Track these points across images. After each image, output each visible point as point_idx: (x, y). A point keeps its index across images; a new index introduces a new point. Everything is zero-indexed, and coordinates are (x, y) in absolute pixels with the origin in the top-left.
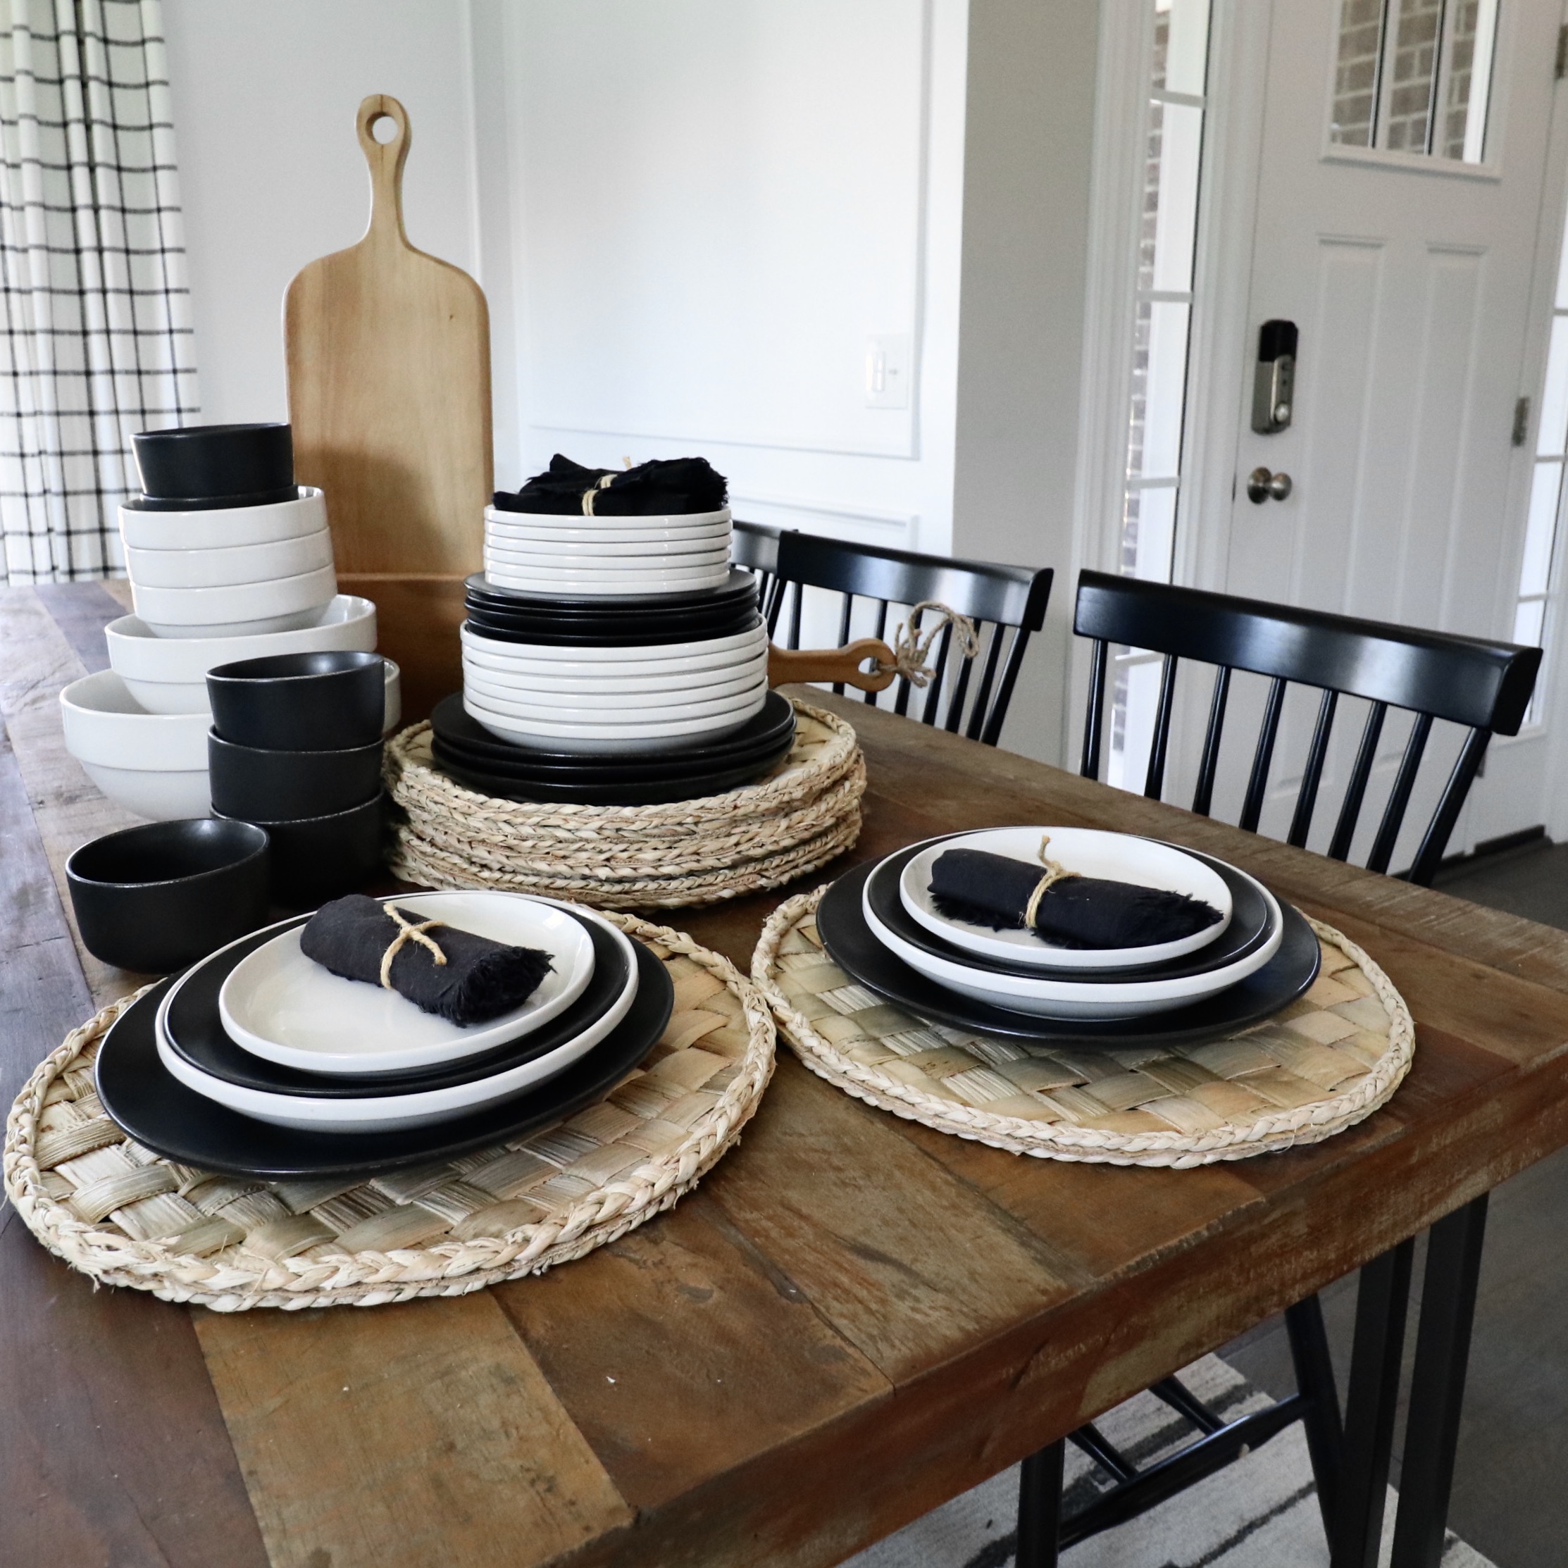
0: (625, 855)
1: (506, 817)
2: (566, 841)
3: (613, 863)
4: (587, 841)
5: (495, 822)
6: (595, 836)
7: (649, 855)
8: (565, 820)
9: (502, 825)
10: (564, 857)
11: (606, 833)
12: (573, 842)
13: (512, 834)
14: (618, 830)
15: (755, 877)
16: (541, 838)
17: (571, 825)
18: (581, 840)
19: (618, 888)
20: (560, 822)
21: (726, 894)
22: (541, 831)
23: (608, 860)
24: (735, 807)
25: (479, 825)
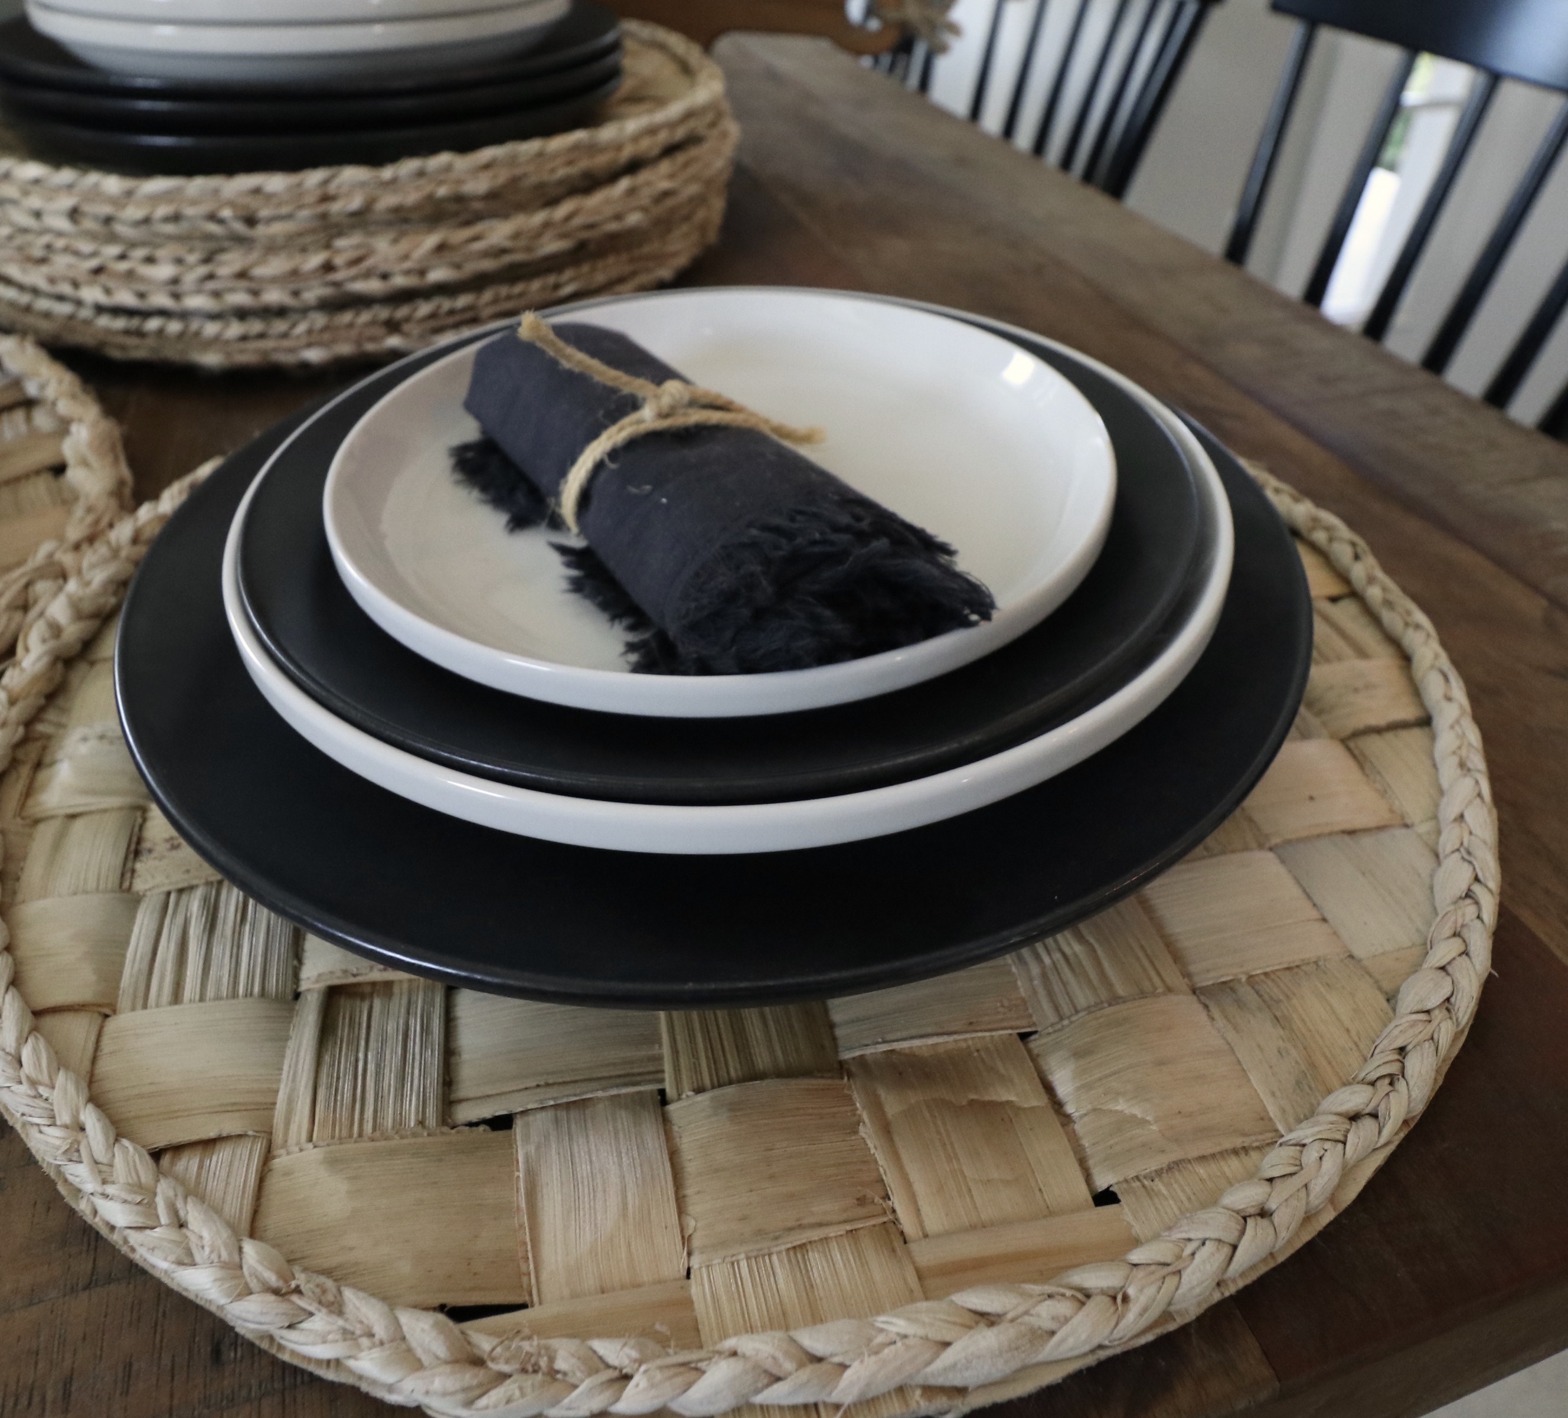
0: (123, 266)
2: (32, 231)
3: (105, 279)
7: (164, 271)
10: (37, 260)
11: (86, 222)
12: (41, 234)
15: (379, 331)
17: (32, 203)
18: (50, 230)
21: (314, 355)
23: (96, 272)
24: (326, 198)
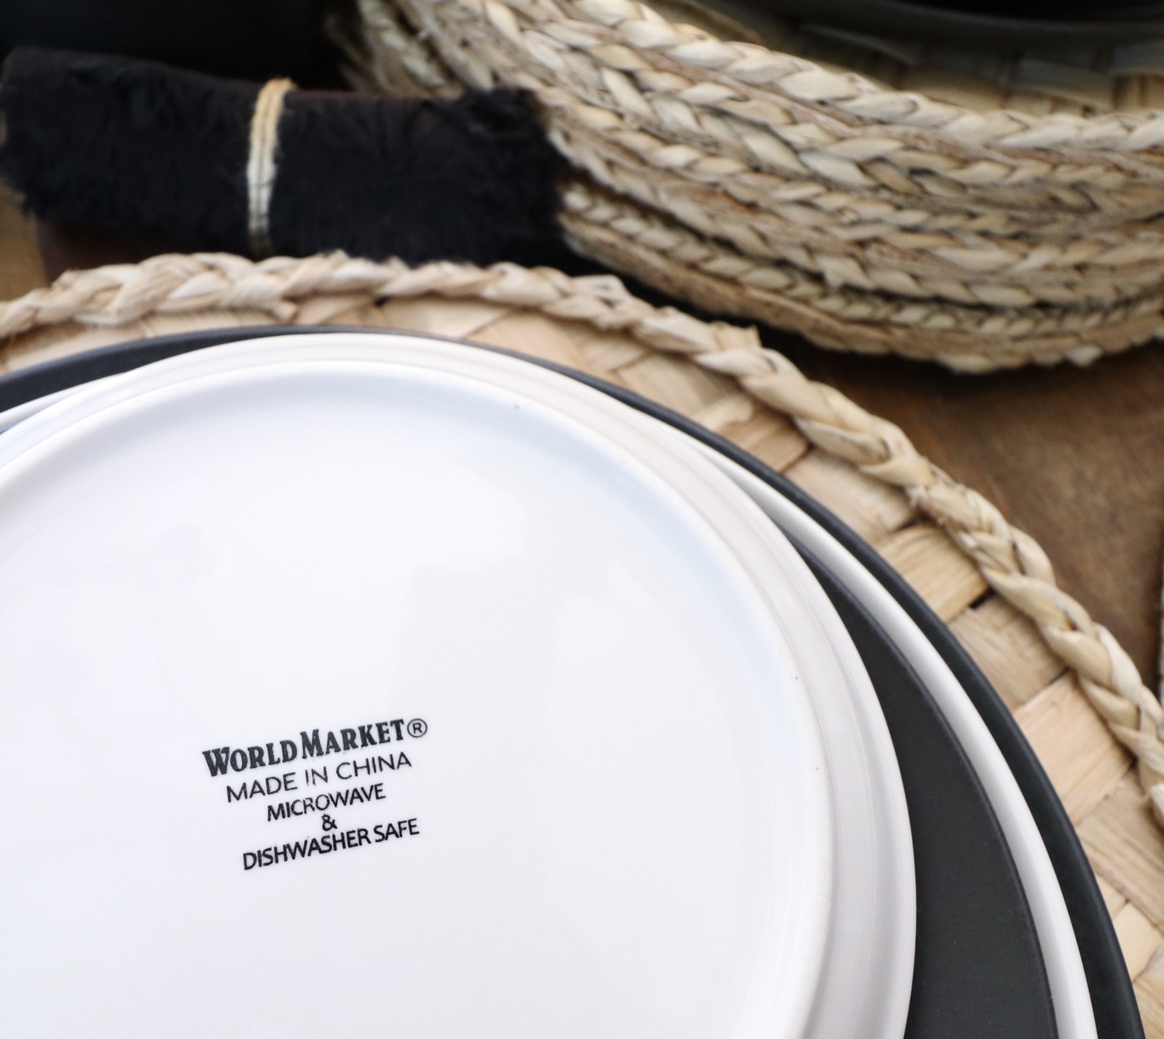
1: (630, 61)
2: (773, 171)
3: (872, 254)
4: (830, 185)
5: (598, 64)
6: (851, 175)
8: (788, 113)
9: (614, 81)
10: (751, 207)
11: (887, 175)
12: (789, 178)
13: (637, 117)
14: (915, 172)
16: (712, 148)
17: (797, 135)
18: (814, 178)
19: (860, 310)
20: (775, 118)
22: (714, 128)
23: (862, 244)
25: (555, 61)
